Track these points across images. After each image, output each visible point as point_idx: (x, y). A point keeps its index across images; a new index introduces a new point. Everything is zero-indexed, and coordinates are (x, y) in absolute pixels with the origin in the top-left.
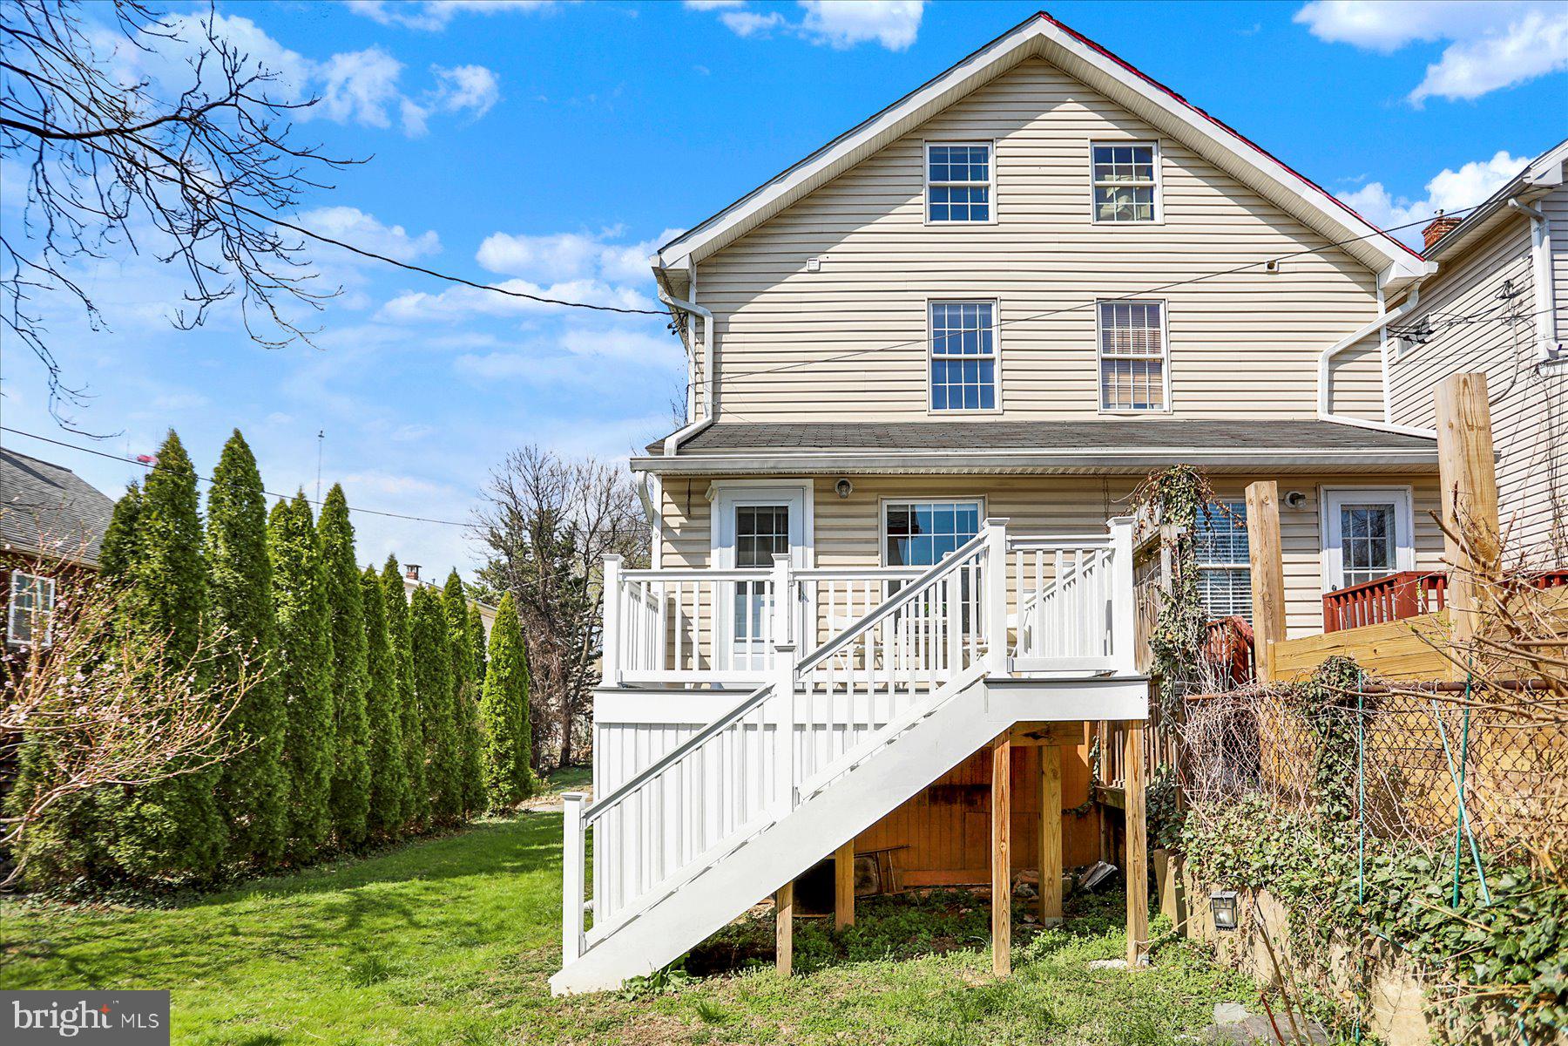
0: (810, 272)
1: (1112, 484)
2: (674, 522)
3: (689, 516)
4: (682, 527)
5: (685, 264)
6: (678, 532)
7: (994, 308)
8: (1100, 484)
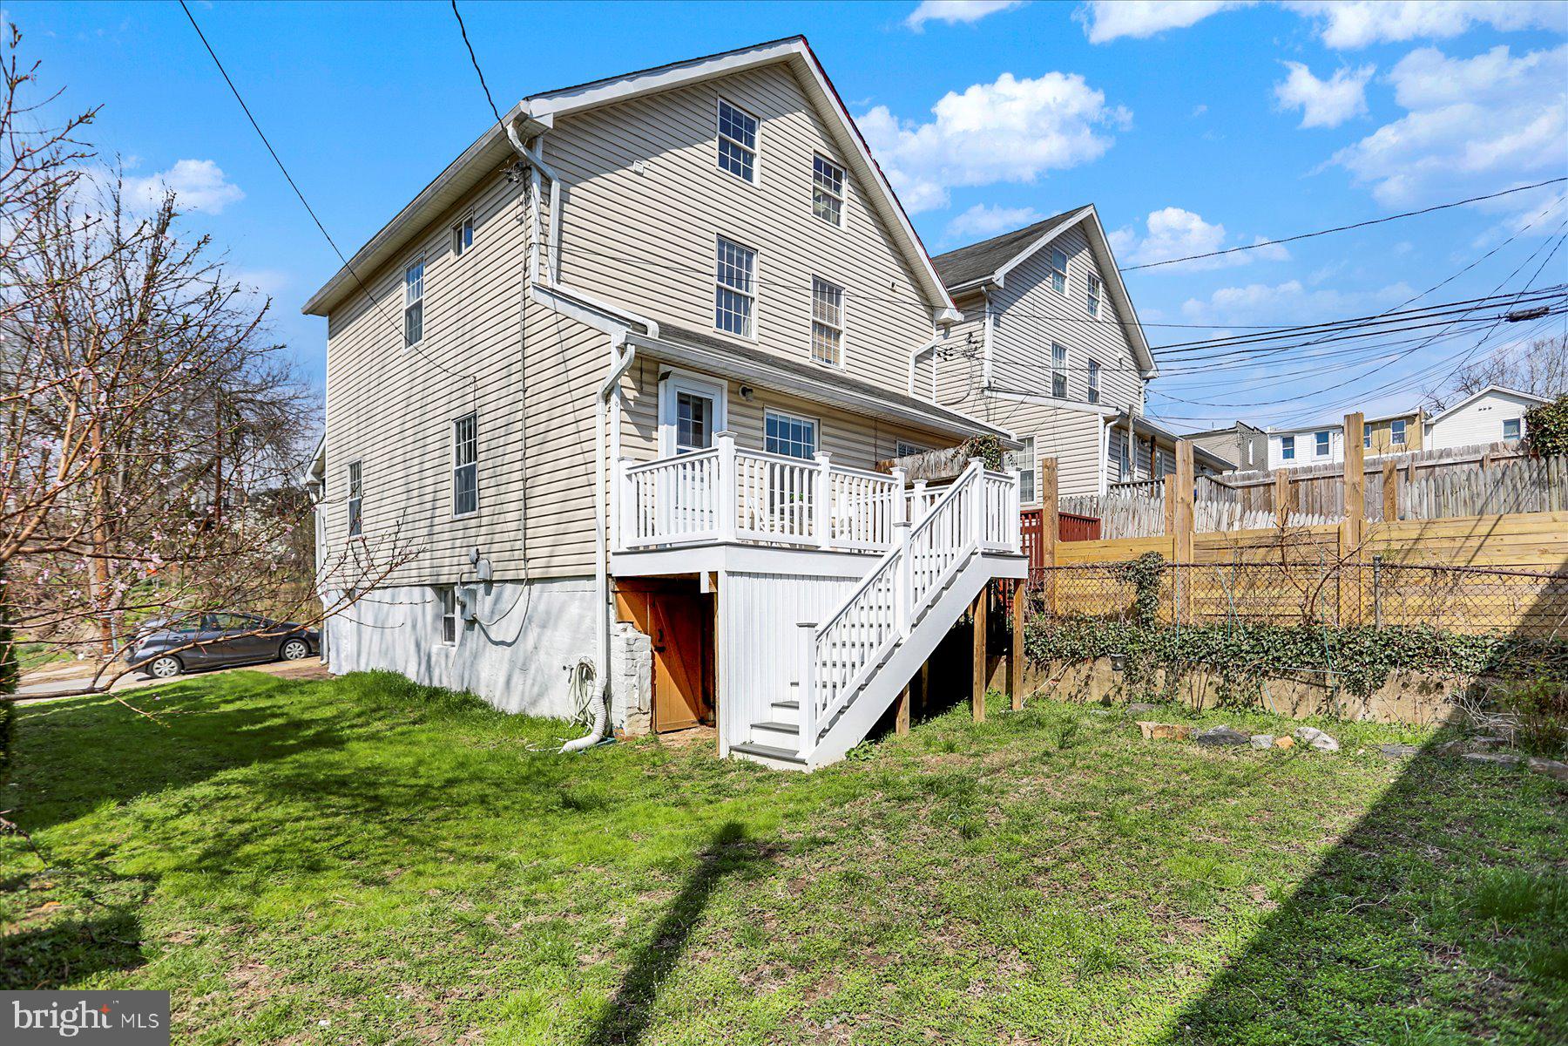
0: (636, 173)
1: (880, 426)
2: (630, 394)
3: (641, 391)
4: (635, 399)
5: (549, 122)
6: (632, 403)
7: (755, 257)
8: (873, 423)
